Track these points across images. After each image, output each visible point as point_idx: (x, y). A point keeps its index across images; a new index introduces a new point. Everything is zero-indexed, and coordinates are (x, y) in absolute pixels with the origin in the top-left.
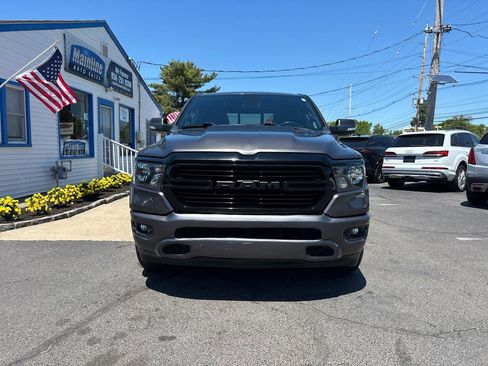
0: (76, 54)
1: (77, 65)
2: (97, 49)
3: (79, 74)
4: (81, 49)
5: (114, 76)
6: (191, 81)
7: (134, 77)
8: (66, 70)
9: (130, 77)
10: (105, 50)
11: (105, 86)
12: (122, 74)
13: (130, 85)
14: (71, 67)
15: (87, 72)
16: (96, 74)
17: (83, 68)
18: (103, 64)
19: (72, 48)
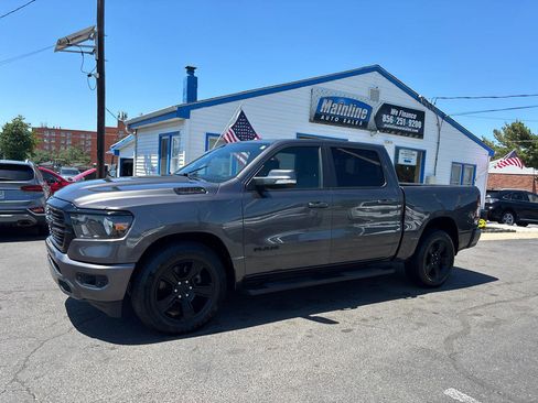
0: (326, 105)
1: (326, 115)
3: (331, 122)
4: (334, 100)
5: (387, 118)
7: (429, 115)
8: (310, 121)
9: (421, 116)
10: (375, 93)
11: (371, 130)
12: (404, 114)
13: (419, 124)
14: (317, 118)
15: (341, 119)
16: (355, 120)
17: (335, 116)
18: (370, 109)
19: (321, 100)
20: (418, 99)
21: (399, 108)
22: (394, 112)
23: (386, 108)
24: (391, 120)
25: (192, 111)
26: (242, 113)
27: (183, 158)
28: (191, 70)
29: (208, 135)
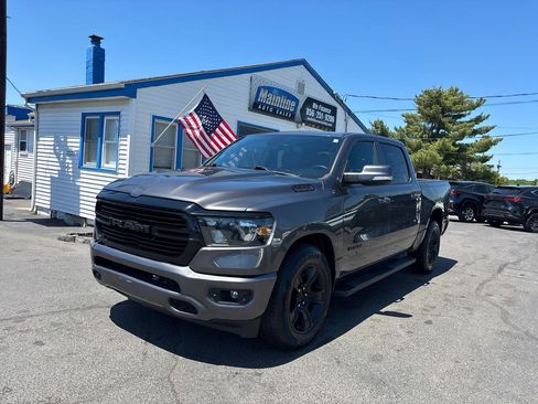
0: (263, 94)
1: (263, 104)
2: (291, 87)
3: (266, 112)
4: (270, 89)
5: (309, 112)
6: (450, 110)
7: (340, 111)
8: (249, 109)
9: (334, 112)
10: (301, 87)
11: (297, 122)
12: (323, 109)
13: (332, 119)
14: (256, 107)
15: (275, 110)
16: (286, 111)
17: (270, 106)
18: (297, 101)
19: (259, 89)
20: (333, 95)
21: (319, 103)
22: (315, 106)
23: (310, 102)
24: (312, 114)
25: (138, 90)
26: (205, 96)
27: (128, 143)
28: (96, 40)
29: (154, 117)
